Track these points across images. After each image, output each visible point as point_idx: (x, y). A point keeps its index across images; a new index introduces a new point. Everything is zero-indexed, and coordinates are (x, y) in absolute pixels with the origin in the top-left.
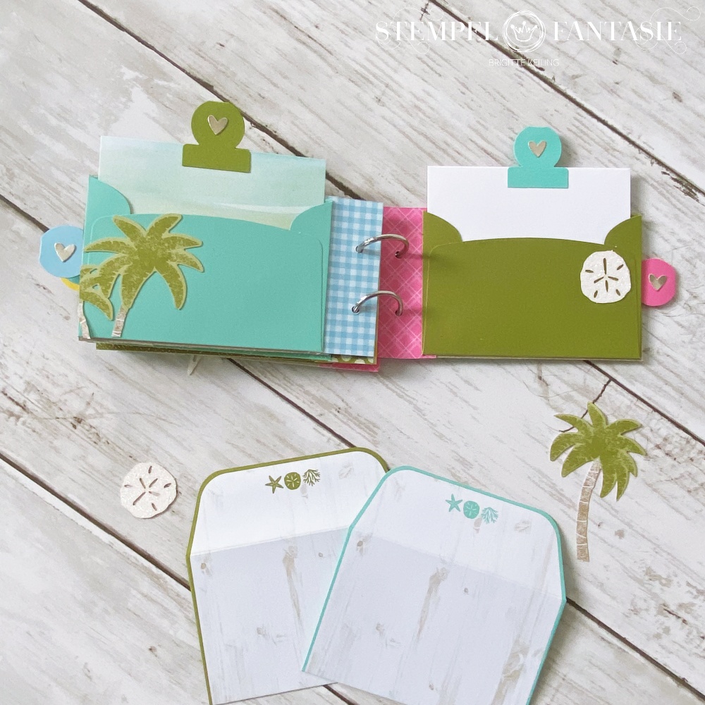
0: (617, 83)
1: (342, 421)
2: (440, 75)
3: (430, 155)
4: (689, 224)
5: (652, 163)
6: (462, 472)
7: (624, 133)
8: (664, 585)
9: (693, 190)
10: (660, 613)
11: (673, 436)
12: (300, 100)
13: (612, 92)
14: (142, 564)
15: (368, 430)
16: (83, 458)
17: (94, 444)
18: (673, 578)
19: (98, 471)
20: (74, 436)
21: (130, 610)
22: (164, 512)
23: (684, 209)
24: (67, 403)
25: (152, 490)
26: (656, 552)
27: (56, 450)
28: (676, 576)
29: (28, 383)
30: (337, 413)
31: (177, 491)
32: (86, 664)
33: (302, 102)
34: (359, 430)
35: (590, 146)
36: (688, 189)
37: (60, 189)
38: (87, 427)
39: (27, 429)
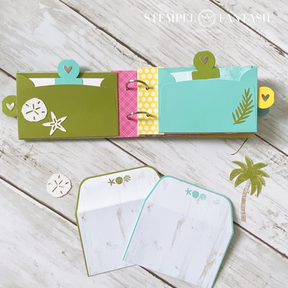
0: (250, 8)
1: (141, 154)
2: (176, 5)
3: (173, 39)
4: (281, 67)
5: (266, 41)
6: (191, 173)
7: (254, 29)
8: (275, 216)
9: (283, 53)
10: (274, 228)
11: (277, 155)
12: (117, 16)
13: (248, 11)
14: (57, 217)
15: (151, 157)
16: (30, 173)
17: (34, 167)
18: (279, 213)
19: (36, 178)
20: (25, 163)
21: (53, 236)
22: (66, 194)
23: (279, 60)
24: (22, 149)
25: (60, 185)
26: (272, 203)
27: (18, 170)
28: (280, 212)
29: (4, 141)
30: (138, 150)
31: (71, 185)
32: (35, 260)
33: (118, 17)
34: (148, 157)
35: (240, 34)
36: (281, 52)
37: (14, 57)
38: (31, 160)
39: (4, 161)
